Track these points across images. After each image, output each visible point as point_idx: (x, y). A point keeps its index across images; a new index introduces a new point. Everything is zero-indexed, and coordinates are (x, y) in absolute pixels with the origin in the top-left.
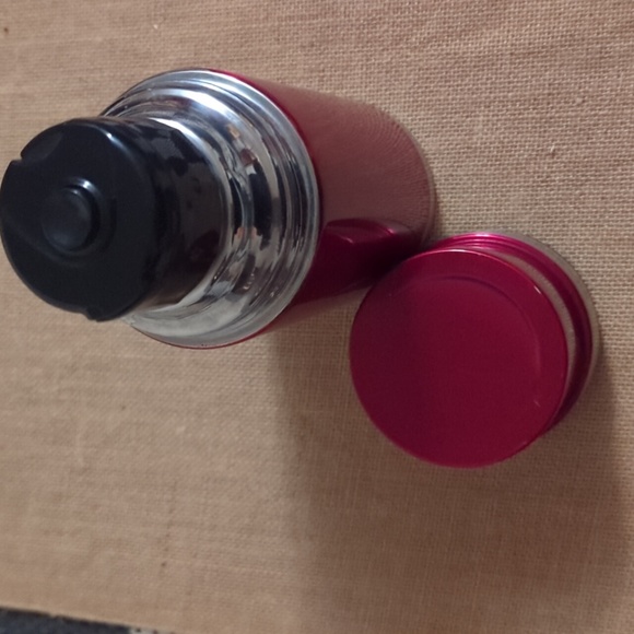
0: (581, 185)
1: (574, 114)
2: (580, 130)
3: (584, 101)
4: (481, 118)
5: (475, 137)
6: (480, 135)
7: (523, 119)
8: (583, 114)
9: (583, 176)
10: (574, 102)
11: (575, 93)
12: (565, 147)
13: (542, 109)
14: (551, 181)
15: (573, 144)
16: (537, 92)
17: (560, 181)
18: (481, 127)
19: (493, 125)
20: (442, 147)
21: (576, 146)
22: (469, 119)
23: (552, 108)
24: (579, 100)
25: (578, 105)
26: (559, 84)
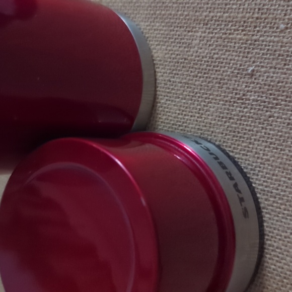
0: (272, 108)
1: (276, 39)
2: (279, 55)
3: (287, 28)
4: (199, 34)
5: (192, 50)
6: (196, 49)
7: (232, 39)
8: (285, 40)
9: (274, 99)
10: (277, 28)
11: (280, 19)
12: (263, 69)
13: (249, 31)
14: (246, 100)
15: (271, 68)
16: (248, 15)
17: (254, 100)
18: (197, 41)
19: (207, 41)
20: (167, 56)
21: (273, 70)
22: (190, 34)
23: (258, 31)
24: (282, 26)
25: (281, 31)
26: (267, 9)
